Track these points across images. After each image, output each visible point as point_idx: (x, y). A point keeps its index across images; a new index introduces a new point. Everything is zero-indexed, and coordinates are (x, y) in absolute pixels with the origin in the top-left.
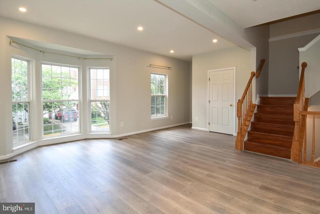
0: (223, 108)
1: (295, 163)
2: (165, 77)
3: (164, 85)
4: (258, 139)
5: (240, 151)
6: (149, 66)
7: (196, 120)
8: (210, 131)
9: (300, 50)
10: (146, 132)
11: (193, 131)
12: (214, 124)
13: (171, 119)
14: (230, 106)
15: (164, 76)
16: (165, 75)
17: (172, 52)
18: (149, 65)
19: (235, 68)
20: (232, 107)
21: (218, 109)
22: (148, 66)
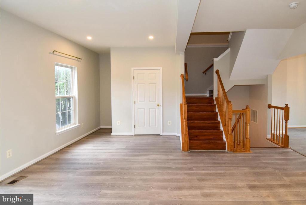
0: (149, 109)
1: (231, 152)
2: (72, 71)
3: (71, 82)
4: (197, 136)
5: (188, 152)
6: (52, 54)
7: (118, 124)
8: (135, 135)
9: (215, 59)
10: (51, 155)
11: (114, 138)
12: (141, 126)
13: (82, 127)
14: (158, 106)
15: (70, 70)
16: (72, 68)
17: (89, 38)
18: (52, 52)
19: (161, 68)
20: (159, 107)
21: (144, 110)
22: (50, 53)
